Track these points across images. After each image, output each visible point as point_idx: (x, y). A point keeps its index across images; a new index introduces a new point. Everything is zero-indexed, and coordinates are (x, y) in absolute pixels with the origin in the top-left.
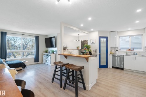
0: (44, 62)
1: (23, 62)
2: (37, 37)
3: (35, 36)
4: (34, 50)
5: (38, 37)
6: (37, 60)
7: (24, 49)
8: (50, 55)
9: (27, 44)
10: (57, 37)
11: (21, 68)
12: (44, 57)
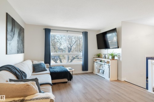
0: (96, 72)
1: (69, 70)
2: (85, 34)
3: (83, 32)
4: (82, 53)
5: (87, 32)
6: (85, 67)
7: (69, 51)
8: (108, 62)
9: (71, 46)
10: (120, 28)
11: (66, 80)
12: (95, 63)
